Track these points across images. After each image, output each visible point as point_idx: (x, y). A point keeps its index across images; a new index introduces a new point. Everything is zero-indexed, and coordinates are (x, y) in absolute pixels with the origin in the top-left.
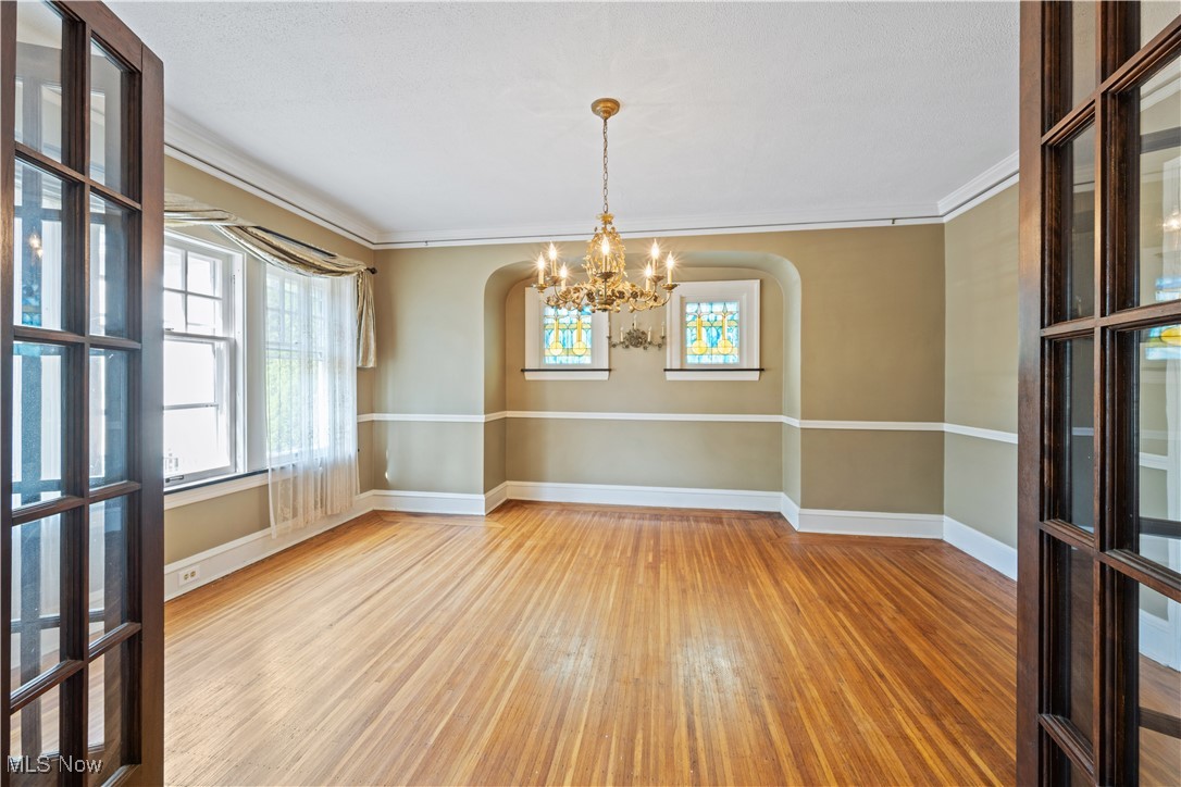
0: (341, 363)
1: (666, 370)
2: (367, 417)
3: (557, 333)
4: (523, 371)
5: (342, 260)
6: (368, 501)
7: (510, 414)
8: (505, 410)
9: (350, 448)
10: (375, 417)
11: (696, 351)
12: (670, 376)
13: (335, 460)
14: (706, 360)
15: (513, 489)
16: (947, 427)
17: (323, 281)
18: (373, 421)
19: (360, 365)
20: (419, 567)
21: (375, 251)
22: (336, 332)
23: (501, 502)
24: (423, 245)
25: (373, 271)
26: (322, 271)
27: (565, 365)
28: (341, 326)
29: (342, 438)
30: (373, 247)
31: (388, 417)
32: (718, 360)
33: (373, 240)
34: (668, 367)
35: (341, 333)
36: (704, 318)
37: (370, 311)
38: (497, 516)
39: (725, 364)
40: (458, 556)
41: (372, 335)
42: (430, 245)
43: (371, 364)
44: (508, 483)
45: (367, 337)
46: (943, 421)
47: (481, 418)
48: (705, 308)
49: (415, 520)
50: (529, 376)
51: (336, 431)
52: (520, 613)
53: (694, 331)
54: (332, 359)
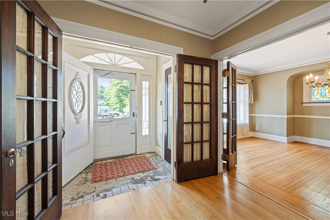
0: (246, 103)
2: (251, 115)
4: (302, 103)
5: (246, 80)
6: (251, 134)
7: (296, 116)
8: (295, 115)
9: (247, 121)
10: (253, 115)
13: (244, 123)
15: (298, 138)
17: (242, 86)
18: (252, 116)
19: (250, 103)
20: (268, 148)
21: (252, 76)
22: (245, 96)
23: (293, 141)
24: (266, 73)
25: (253, 81)
26: (242, 84)
28: (246, 95)
29: (246, 119)
30: (252, 75)
31: (256, 115)
33: (252, 74)
35: (246, 96)
37: (252, 91)
38: (291, 144)
40: (279, 149)
41: (252, 96)
42: (268, 72)
43: (252, 103)
44: (296, 136)
45: (251, 97)
47: (286, 116)
49: (264, 140)
50: (304, 105)
51: (245, 117)
52: (300, 162)
54: (244, 102)
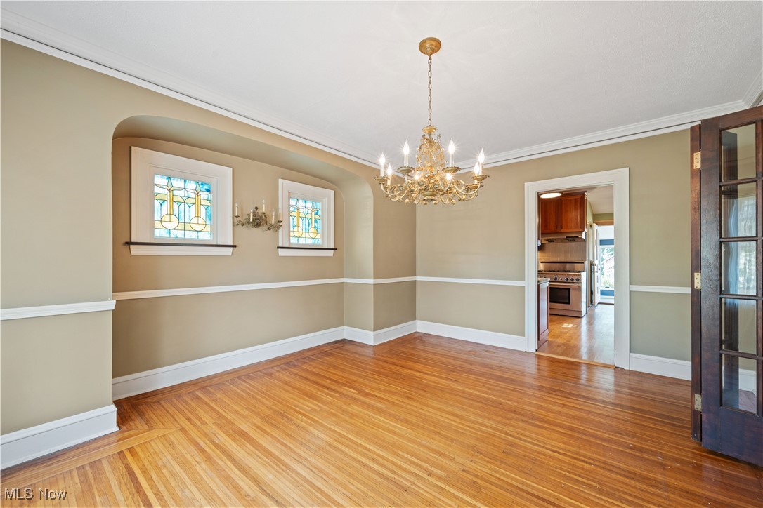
1: (279, 248)
3: (171, 207)
4: (129, 243)
11: (296, 234)
12: (282, 253)
14: (302, 242)
16: (418, 278)
27: (181, 239)
32: (309, 242)
34: (280, 246)
36: (301, 211)
39: (313, 245)
46: (415, 275)
47: (111, 305)
48: (301, 203)
50: (135, 250)
53: (295, 219)
